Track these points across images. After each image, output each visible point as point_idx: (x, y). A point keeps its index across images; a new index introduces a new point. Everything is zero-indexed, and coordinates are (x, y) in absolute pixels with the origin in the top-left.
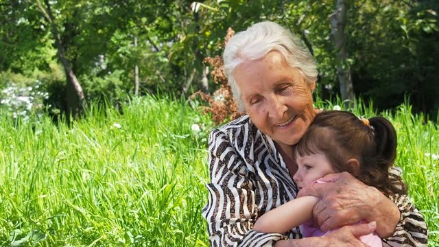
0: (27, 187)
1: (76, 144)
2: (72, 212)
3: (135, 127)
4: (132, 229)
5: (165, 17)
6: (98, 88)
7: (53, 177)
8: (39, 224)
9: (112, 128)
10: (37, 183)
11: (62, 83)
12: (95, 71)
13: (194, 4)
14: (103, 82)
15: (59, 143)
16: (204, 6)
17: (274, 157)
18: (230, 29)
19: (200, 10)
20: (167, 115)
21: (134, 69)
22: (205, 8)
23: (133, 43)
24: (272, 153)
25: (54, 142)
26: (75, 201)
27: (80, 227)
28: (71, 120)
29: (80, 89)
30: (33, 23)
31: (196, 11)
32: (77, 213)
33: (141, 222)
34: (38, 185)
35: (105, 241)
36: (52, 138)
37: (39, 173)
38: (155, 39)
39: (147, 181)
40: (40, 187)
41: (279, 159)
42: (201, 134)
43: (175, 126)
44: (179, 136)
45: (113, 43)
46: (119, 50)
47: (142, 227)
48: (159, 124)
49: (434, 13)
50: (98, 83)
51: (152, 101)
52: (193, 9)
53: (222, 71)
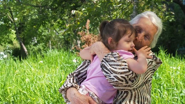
1: (24, 69)
2: (22, 94)
3: (49, 62)
4: (47, 101)
5: (61, 19)
6: (34, 51)
7: (13, 80)
8: (8, 99)
9: (39, 63)
10: (7, 82)
11: (18, 49)
12: (33, 43)
13: (73, 11)
14: (36, 48)
15: (17, 68)
16: (77, 12)
18: (88, 20)
19: (75, 14)
20: (63, 57)
21: (49, 42)
22: (77, 13)
23: (48, 31)
25: (14, 68)
26: (23, 89)
27: (25, 100)
28: (22, 59)
29: (26, 50)
30: (6, 24)
31: (74, 14)
33: (51, 98)
34: (7, 83)
36: (13, 66)
37: (8, 78)
38: (58, 29)
39: (54, 81)
40: (8, 84)
42: (76, 64)
43: (66, 61)
44: (68, 65)
45: (40, 32)
46: (43, 34)
47: (52, 100)
48: (59, 61)
49: (173, 13)
50: (34, 49)
51: (57, 52)
52: (72, 13)
53: (85, 37)
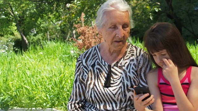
0: (5, 79)
1: (25, 61)
2: (24, 88)
3: (48, 53)
4: (49, 93)
5: (57, 12)
6: (34, 40)
7: (15, 75)
8: (10, 94)
9: (39, 54)
10: (8, 77)
11: (20, 39)
12: (32, 34)
13: (67, 4)
14: (36, 38)
15: (18, 61)
16: (71, 5)
17: (100, 60)
18: (83, 13)
19: (70, 7)
20: (60, 48)
21: (47, 33)
22: (72, 6)
23: (46, 23)
24: (99, 59)
25: (16, 61)
26: (25, 83)
27: (27, 94)
28: (23, 52)
29: (27, 41)
30: (7, 17)
31: (69, 7)
32: (26, 88)
33: (52, 90)
34: (9, 78)
35: (38, 99)
36: (15, 59)
37: (9, 73)
38: (54, 21)
39: (54, 74)
40: (10, 79)
41: (102, 61)
42: (74, 54)
43: (64, 52)
44: (66, 56)
45: (38, 24)
46: (41, 26)
47: (53, 92)
48: (57, 52)
49: (159, 4)
51: (54, 43)
52: (67, 6)
53: (81, 29)
